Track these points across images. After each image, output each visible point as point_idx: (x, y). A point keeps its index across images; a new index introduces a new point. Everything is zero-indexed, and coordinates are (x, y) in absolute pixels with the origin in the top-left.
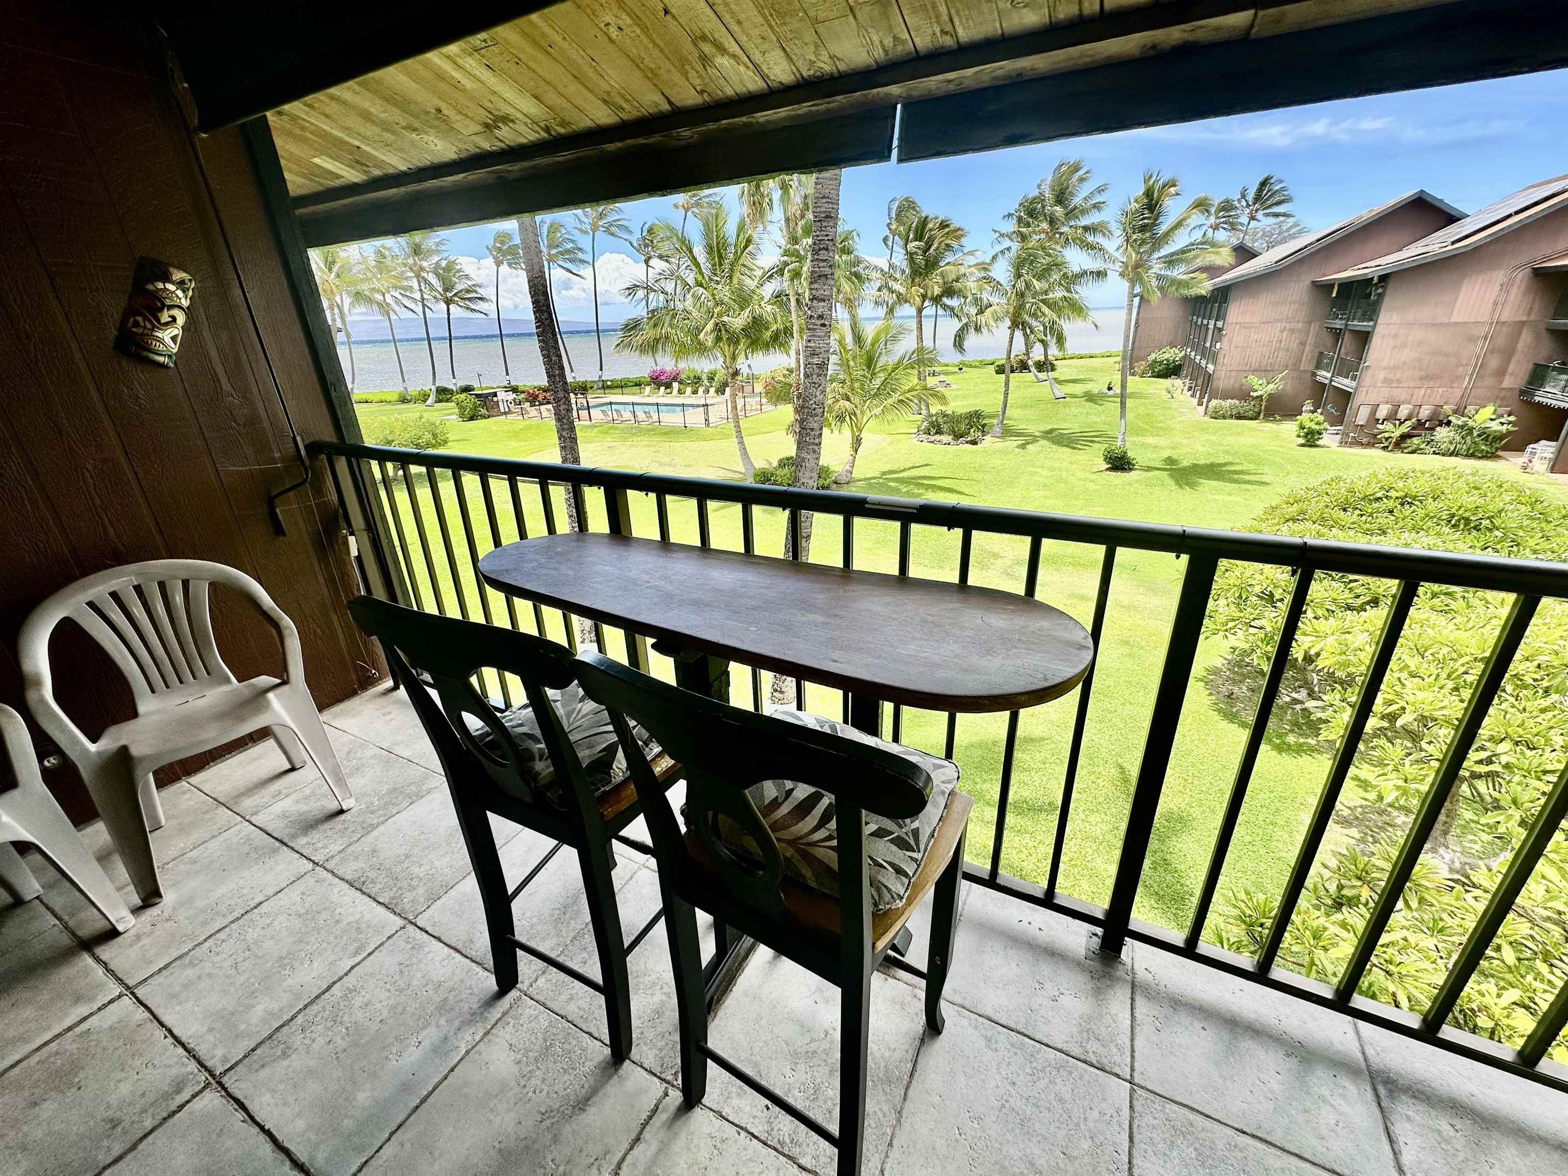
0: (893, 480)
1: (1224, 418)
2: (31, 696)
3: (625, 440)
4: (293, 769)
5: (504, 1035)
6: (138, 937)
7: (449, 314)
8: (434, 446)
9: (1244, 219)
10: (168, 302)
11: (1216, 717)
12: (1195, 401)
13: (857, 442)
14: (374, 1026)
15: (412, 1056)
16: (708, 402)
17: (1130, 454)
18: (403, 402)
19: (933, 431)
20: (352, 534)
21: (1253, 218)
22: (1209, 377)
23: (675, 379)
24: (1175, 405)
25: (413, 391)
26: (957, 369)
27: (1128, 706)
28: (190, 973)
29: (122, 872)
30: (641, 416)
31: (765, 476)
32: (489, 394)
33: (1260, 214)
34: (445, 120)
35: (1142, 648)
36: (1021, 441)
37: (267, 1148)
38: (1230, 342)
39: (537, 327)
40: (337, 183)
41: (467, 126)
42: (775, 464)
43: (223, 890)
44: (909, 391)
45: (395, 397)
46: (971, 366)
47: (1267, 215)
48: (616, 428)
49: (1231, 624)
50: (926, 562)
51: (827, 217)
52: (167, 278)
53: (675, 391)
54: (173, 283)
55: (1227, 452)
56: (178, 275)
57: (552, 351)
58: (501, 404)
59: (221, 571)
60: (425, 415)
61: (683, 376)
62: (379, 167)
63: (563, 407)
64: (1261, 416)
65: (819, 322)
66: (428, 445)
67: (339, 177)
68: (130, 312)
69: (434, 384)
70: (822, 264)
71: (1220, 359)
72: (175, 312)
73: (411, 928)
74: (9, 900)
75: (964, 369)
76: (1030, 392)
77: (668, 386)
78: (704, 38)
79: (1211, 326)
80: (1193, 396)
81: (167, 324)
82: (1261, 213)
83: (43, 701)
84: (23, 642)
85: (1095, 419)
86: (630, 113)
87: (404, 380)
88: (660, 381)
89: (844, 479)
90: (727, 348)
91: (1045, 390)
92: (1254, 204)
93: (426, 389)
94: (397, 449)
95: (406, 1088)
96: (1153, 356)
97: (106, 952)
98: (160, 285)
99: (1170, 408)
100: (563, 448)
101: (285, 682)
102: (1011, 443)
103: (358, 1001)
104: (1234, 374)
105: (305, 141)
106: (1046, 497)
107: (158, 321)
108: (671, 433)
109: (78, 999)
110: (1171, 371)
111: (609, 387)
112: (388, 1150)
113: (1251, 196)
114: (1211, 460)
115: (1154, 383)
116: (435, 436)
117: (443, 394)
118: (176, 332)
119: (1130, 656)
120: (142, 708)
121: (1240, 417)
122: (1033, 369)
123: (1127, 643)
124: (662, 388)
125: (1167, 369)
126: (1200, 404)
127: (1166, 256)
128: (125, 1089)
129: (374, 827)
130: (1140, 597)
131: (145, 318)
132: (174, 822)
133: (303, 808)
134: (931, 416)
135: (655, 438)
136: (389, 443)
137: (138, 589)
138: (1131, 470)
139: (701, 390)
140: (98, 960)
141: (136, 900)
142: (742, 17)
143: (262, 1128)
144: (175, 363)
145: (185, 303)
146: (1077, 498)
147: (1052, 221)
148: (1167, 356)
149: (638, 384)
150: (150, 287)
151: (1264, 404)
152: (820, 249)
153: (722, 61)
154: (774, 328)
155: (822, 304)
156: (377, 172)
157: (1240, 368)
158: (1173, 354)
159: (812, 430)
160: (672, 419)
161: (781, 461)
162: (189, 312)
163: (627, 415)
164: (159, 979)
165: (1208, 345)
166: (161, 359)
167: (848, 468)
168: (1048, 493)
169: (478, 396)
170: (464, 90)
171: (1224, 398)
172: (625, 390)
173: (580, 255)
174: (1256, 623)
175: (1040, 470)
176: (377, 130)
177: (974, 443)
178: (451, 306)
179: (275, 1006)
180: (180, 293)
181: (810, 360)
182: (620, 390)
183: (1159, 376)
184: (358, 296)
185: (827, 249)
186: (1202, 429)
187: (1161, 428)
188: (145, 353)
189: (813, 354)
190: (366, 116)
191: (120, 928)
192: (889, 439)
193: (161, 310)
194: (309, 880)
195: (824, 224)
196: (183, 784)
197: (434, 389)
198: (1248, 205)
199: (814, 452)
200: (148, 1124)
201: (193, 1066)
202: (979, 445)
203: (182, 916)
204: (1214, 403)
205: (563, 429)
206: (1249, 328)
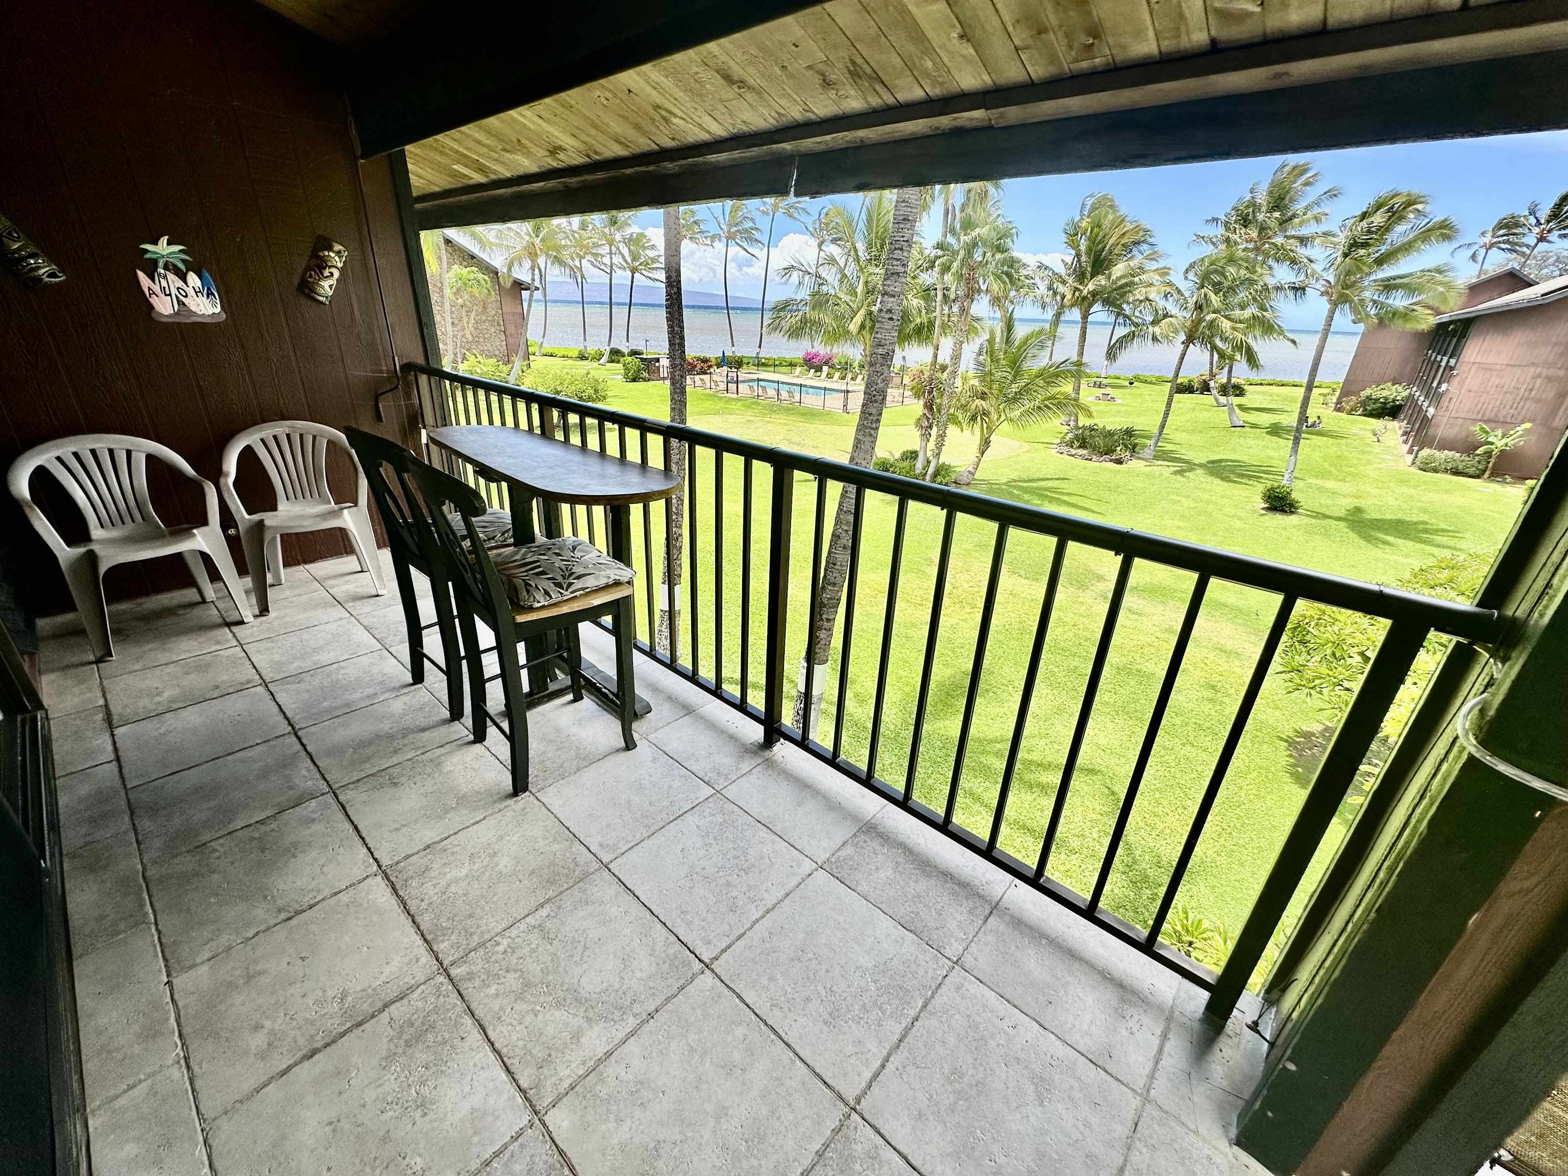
0: (1015, 487)
1: (1435, 471)
2: (222, 480)
3: (764, 415)
4: (362, 571)
5: (404, 699)
6: (253, 627)
7: (632, 282)
8: (594, 401)
9: (1531, 240)
10: (329, 264)
11: (1287, 778)
12: (1406, 447)
13: (986, 443)
14: (345, 682)
15: (357, 695)
16: (850, 388)
17: (1294, 495)
18: (582, 359)
19: (1077, 444)
20: (424, 428)
21: (1542, 239)
22: (1426, 422)
23: (826, 363)
24: (1377, 448)
25: (591, 350)
26: (1127, 383)
27: (1189, 747)
28: (270, 645)
29: (254, 600)
30: (784, 395)
31: (885, 466)
32: (652, 359)
33: (1553, 237)
34: (524, 146)
35: (1229, 695)
36: (1175, 467)
37: (275, 709)
38: (1462, 384)
39: (667, 300)
40: (471, 182)
41: (538, 152)
42: (898, 455)
43: (301, 616)
44: (1049, 399)
45: (576, 354)
46: (1146, 382)
47: (1561, 236)
48: (758, 404)
49: (1317, 682)
50: (1022, 572)
51: (904, 219)
52: (330, 249)
53: (824, 374)
54: (334, 252)
55: (1425, 511)
56: (337, 247)
57: (676, 322)
58: (661, 369)
59: (336, 434)
60: (592, 372)
61: (836, 361)
62: (494, 174)
63: (678, 373)
64: (1486, 475)
65: (887, 316)
66: (590, 399)
67: (472, 178)
68: (308, 268)
69: (609, 345)
70: (895, 263)
71: (1445, 402)
72: (334, 270)
73: (384, 651)
74: (200, 600)
75: (1136, 384)
76: (1204, 416)
77: (819, 369)
78: (660, 107)
79: (1443, 364)
80: (1406, 442)
81: (327, 277)
82: (1556, 233)
83: (226, 484)
84: (225, 453)
85: (1272, 453)
86: (637, 150)
87: (585, 340)
88: (812, 363)
89: (965, 480)
90: (868, 336)
91: (1223, 416)
92: (1548, 222)
93: (603, 350)
94: (563, 398)
95: (347, 705)
96: (1368, 392)
97: (235, 629)
98: (326, 253)
99: (1370, 453)
100: (673, 409)
101: (356, 505)
102: (1165, 469)
103: (342, 672)
104: (1460, 421)
105: (446, 155)
106: (1179, 528)
107: (323, 275)
108: (810, 414)
109: (218, 643)
110: (1390, 411)
111: (764, 365)
112: (326, 723)
113: (1544, 213)
114: (1400, 516)
115: (1362, 422)
116: (596, 391)
117: (615, 355)
118: (332, 282)
119: (1211, 700)
120: (280, 507)
121: (1456, 472)
122: (1215, 392)
123: (1213, 687)
124: (812, 371)
125: (1383, 409)
126: (1410, 452)
127: (1382, 280)
128: (225, 678)
129: (390, 606)
130: (1247, 645)
131: (316, 273)
132: (289, 584)
133: (358, 590)
134: (1078, 428)
135: (791, 418)
136: (558, 393)
137: (288, 436)
138: (1292, 512)
139: (850, 376)
140: (231, 631)
141: (257, 612)
142: (676, 96)
143: (277, 703)
144: (330, 302)
145: (340, 265)
146: (1215, 534)
147: (1262, 229)
148: (1385, 393)
149: (792, 365)
150: (321, 254)
151: (1492, 460)
152: (896, 249)
153: (674, 120)
154: (918, 321)
155: (892, 299)
156: (493, 177)
157: (1470, 415)
158: (1395, 392)
159: (870, 414)
160: (812, 400)
161: (904, 453)
162: (342, 270)
163: (771, 392)
164: (255, 644)
165: (1435, 384)
166: (321, 299)
167: (971, 469)
168: (1182, 524)
169: (643, 360)
170: (530, 129)
171: (1442, 447)
172: (777, 369)
173: (757, 235)
174: (1346, 684)
175: (1183, 499)
176: (486, 150)
177: (1119, 462)
178: (637, 275)
179: (303, 665)
180: (337, 258)
181: (876, 351)
182: (772, 369)
183: (1371, 414)
184: (558, 260)
185: (901, 249)
186: (1402, 482)
187: (1350, 474)
188: (313, 294)
189: (879, 345)
190: (479, 143)
191: (246, 620)
192: (1026, 447)
193: (325, 268)
194: (344, 622)
195: (901, 226)
196: (301, 567)
197: (608, 349)
198: (1539, 223)
199: (870, 435)
200: (231, 690)
201: (258, 677)
202: (1124, 466)
203: (276, 623)
204: (1426, 452)
205: (675, 392)
206: (1490, 370)
